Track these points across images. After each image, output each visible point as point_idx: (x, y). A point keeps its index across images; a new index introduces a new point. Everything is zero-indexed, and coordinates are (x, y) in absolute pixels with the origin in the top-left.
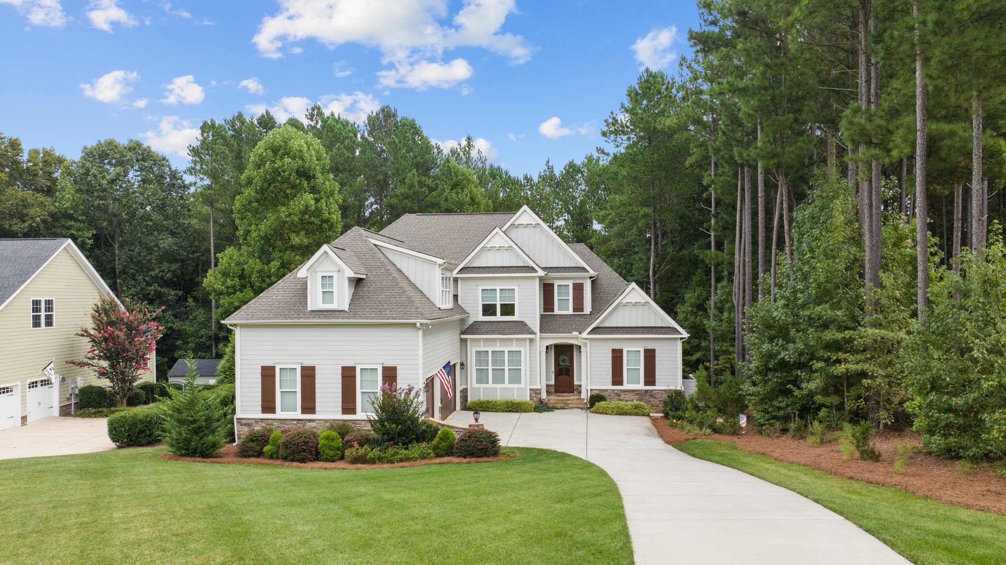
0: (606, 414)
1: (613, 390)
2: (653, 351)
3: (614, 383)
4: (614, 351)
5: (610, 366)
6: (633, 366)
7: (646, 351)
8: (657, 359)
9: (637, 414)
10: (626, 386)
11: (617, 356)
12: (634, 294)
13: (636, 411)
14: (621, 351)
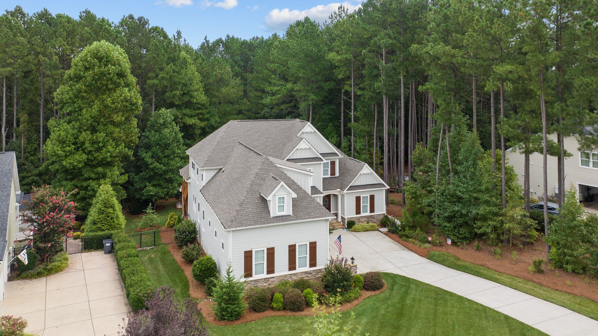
0: (359, 232)
1: (356, 217)
2: (374, 195)
3: (357, 214)
4: (356, 197)
5: (355, 205)
6: (365, 204)
7: (371, 196)
8: (375, 199)
9: (373, 230)
10: (362, 214)
11: (358, 199)
12: (366, 169)
13: (372, 228)
14: (360, 197)
